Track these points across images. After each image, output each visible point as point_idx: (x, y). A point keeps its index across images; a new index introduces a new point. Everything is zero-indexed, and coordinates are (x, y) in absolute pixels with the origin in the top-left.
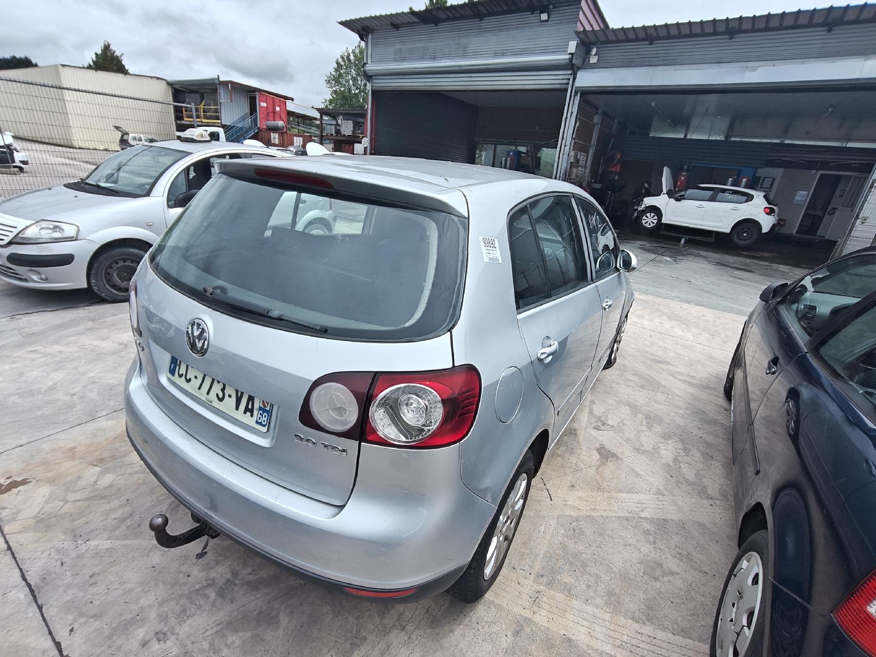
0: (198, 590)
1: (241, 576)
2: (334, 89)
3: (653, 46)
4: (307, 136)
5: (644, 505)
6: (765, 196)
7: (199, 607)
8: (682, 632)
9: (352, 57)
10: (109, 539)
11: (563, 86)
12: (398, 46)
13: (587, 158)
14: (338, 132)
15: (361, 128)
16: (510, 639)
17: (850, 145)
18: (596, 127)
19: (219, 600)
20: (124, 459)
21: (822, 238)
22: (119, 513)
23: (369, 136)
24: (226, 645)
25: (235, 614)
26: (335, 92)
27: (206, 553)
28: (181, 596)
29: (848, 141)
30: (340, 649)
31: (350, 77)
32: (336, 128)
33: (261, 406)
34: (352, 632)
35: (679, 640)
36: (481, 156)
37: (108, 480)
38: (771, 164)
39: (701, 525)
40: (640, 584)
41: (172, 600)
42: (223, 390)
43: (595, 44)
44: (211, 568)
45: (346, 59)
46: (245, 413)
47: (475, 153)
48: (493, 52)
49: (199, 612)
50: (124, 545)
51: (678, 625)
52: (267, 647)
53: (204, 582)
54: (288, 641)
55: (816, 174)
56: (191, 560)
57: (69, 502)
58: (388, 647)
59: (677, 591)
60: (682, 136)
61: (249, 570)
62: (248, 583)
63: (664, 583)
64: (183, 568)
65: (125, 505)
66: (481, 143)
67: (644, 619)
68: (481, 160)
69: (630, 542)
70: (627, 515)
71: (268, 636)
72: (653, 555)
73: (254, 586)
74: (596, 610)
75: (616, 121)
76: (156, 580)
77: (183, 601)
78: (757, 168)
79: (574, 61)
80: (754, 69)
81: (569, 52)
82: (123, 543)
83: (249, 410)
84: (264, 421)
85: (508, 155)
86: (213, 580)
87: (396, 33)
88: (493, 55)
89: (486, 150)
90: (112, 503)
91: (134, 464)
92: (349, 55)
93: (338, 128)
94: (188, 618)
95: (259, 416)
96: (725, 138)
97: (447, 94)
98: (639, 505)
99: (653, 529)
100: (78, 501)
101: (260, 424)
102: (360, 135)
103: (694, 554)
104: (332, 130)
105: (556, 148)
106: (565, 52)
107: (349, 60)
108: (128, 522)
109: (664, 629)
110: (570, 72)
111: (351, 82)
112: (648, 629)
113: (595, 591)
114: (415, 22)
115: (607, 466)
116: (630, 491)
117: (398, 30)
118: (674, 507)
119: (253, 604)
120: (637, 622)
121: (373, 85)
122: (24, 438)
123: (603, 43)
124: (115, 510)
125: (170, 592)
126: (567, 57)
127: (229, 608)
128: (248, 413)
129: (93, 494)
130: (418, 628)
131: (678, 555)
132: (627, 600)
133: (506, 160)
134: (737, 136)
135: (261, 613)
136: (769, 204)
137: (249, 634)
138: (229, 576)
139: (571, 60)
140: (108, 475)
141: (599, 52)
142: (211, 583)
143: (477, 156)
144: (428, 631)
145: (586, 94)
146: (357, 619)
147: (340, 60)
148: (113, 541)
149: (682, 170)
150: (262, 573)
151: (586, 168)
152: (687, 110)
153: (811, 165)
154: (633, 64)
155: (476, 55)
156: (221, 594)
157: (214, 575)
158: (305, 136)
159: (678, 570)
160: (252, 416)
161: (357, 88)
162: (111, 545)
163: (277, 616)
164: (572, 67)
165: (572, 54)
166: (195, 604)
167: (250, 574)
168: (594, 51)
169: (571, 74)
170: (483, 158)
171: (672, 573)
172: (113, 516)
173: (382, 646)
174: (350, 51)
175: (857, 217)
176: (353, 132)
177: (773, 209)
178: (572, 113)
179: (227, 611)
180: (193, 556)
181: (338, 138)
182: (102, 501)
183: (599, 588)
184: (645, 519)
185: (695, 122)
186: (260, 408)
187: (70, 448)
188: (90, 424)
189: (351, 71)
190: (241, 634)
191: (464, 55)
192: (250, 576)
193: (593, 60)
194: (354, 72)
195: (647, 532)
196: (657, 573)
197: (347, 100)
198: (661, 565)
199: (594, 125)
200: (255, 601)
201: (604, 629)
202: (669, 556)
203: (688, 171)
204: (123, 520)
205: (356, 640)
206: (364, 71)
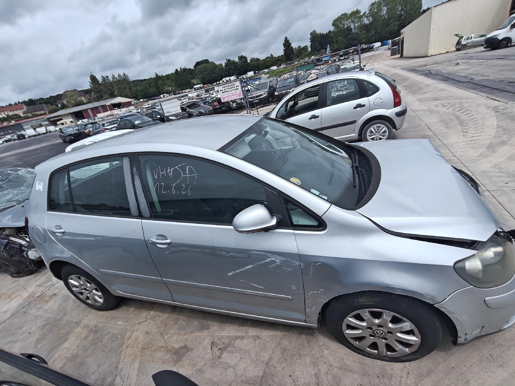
5: (125, 380)
70: (120, 367)
98: (126, 376)
115: (166, 354)
116: (139, 370)
184: (115, 379)
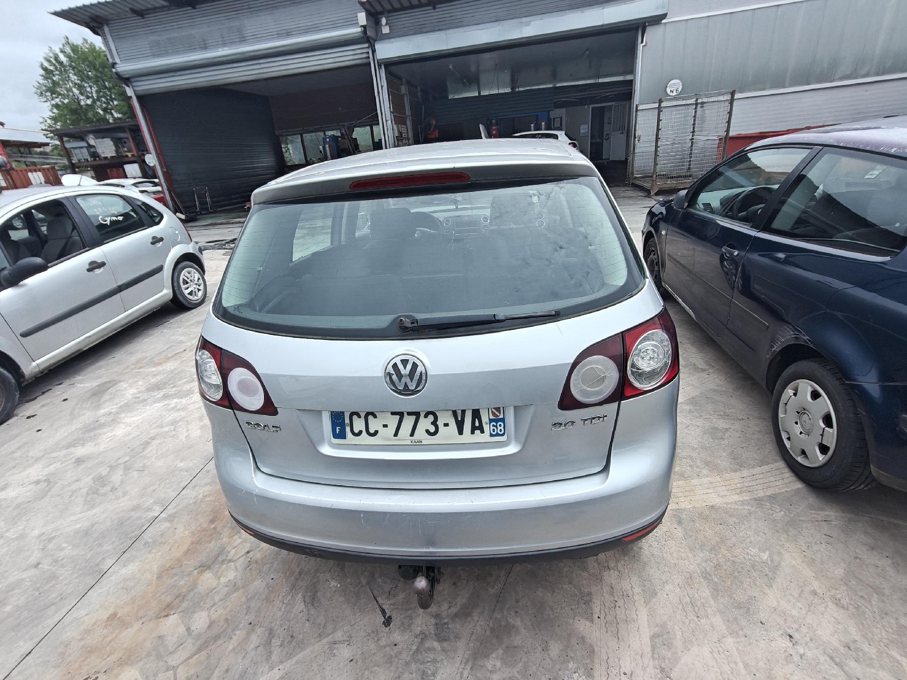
0: (417, 650)
1: (444, 614)
2: (53, 102)
3: (437, 10)
4: (48, 169)
6: (566, 134)
7: (434, 661)
8: (762, 463)
9: (62, 58)
10: (272, 668)
11: (365, 61)
12: (152, 38)
13: (407, 130)
14: (95, 155)
15: (125, 145)
16: (679, 529)
17: (601, 80)
18: (405, 98)
19: (445, 644)
20: (195, 591)
21: (608, 161)
22: (255, 640)
23: (153, 151)
24: (491, 672)
25: (472, 645)
26: (57, 106)
27: (390, 617)
28: (407, 664)
29: (599, 77)
30: (580, 612)
31: (71, 84)
32: (89, 151)
33: (492, 417)
34: (576, 595)
35: (765, 468)
36: (288, 149)
37: (200, 620)
38: (558, 106)
39: (715, 391)
40: (716, 447)
41: (403, 673)
42: (434, 423)
43: (382, 13)
44: (410, 625)
45: (54, 62)
46: (473, 432)
47: (281, 148)
48: (275, 33)
49: (438, 665)
50: (297, 662)
51: (757, 459)
52: (526, 650)
53: (416, 640)
54: (536, 634)
55: (589, 107)
56: (382, 631)
57: (178, 666)
58: (611, 587)
59: (739, 439)
60: (477, 94)
61: (445, 606)
62: (456, 615)
63: (728, 438)
64: (383, 642)
65: (253, 630)
66: (285, 136)
67: (738, 467)
68: (290, 154)
69: (688, 424)
71: (517, 641)
72: (707, 425)
73: (464, 614)
74: (709, 479)
75: (419, 89)
76: (367, 669)
77: (413, 666)
78: (549, 111)
79: (369, 33)
80: (528, 24)
81: (361, 24)
82: (294, 661)
83: (477, 428)
84: (501, 430)
85: (325, 142)
86: (422, 633)
87: (138, 21)
88: (276, 36)
89: (292, 142)
90: (234, 637)
91: (215, 588)
92: (56, 58)
93: (93, 150)
94: (435, 676)
95: (492, 428)
96: (511, 89)
97: (231, 87)
99: (692, 408)
100: (190, 658)
101: (498, 435)
102: (128, 154)
103: (727, 411)
104: (85, 154)
105: (378, 124)
106: (356, 24)
107: (61, 63)
108: (276, 642)
109: (753, 467)
110: (366, 45)
111: (75, 90)
112: (745, 473)
113: (698, 467)
114: (163, 7)
117: (143, 18)
118: (690, 387)
119: (478, 628)
120: (736, 471)
121: (136, 89)
122: (21, 643)
123: (389, 12)
124: (246, 639)
125: (393, 668)
126: (359, 30)
127: (461, 644)
128: (476, 431)
129: (198, 643)
130: (617, 561)
131: (720, 417)
132: (719, 461)
133: (324, 148)
134: (521, 86)
135: (492, 630)
136: (571, 140)
137: (501, 652)
138: (433, 621)
139: (365, 32)
140: (196, 615)
141: (389, 22)
142: (423, 636)
143: (284, 150)
144: (626, 558)
145: (390, 65)
146: (570, 583)
147: (46, 64)
148: (280, 667)
149: (491, 124)
150: (459, 599)
151: (409, 140)
152: (473, 69)
153: (582, 102)
154: (425, 30)
155: (257, 39)
156: (441, 639)
157: (418, 630)
158: (44, 169)
159: (728, 426)
160: (482, 432)
161: (88, 97)
162: (281, 673)
163: (508, 623)
164: (368, 38)
165: (364, 27)
166: (428, 662)
167: (450, 607)
168: (384, 21)
169: (368, 47)
170: (291, 152)
171: (727, 430)
172: (252, 646)
173: (606, 590)
174: (58, 51)
175: (635, 137)
176: (117, 151)
177: (575, 143)
178: (382, 87)
179: (462, 648)
180: (381, 627)
181: (98, 162)
182: (219, 642)
183: (698, 464)
185: (483, 78)
186: (491, 421)
187: (108, 618)
188: (104, 580)
189: (69, 77)
190: (494, 655)
191: (243, 40)
192: (452, 609)
193: (386, 30)
194: (76, 77)
195: (690, 411)
196: (720, 435)
197: (79, 114)
198: (717, 428)
199: (403, 96)
200: (479, 623)
201: (724, 488)
202: (715, 420)
203: (497, 124)
204: (268, 643)
205: (585, 598)
206: (117, 73)
